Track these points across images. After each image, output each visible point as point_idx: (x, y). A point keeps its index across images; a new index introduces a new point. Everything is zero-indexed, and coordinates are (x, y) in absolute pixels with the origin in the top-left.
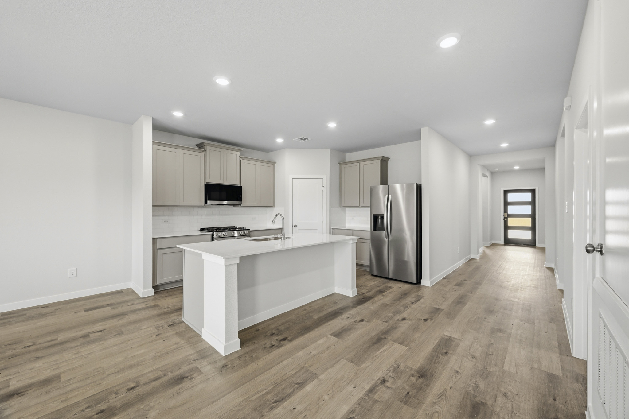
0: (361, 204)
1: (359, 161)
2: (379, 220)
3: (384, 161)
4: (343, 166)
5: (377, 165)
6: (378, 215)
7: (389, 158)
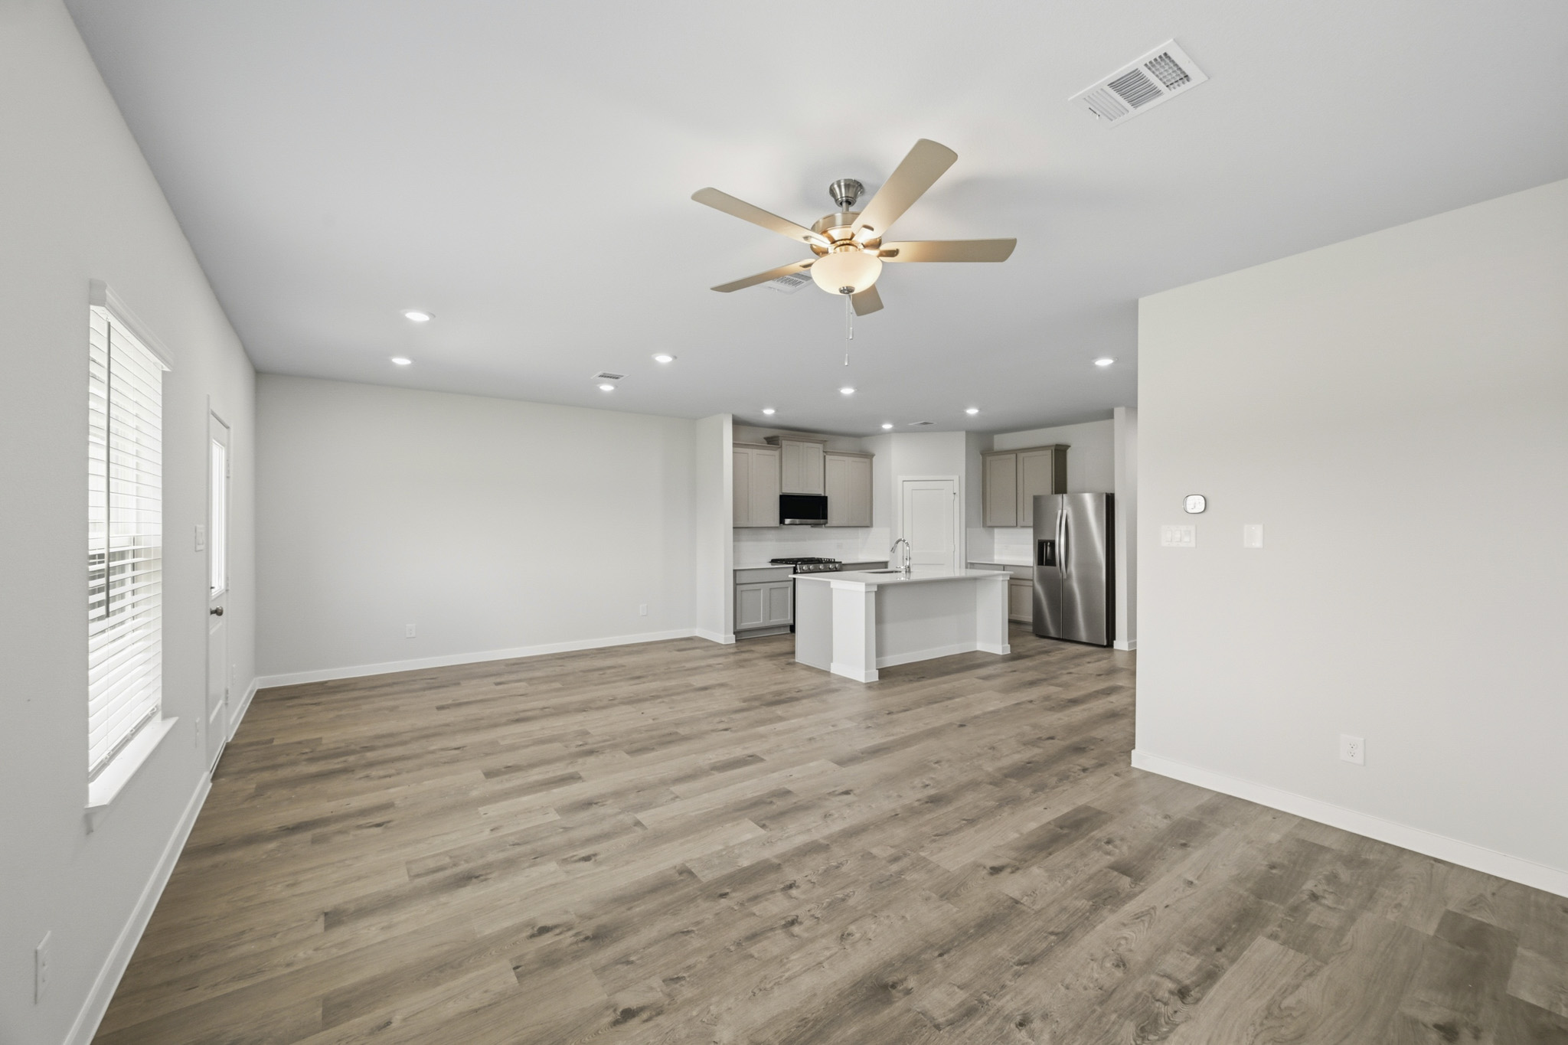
0: (1021, 522)
1: (1016, 452)
2: (1049, 548)
3: (1060, 453)
4: (989, 459)
5: (1046, 460)
6: (1046, 542)
7: (1068, 447)
